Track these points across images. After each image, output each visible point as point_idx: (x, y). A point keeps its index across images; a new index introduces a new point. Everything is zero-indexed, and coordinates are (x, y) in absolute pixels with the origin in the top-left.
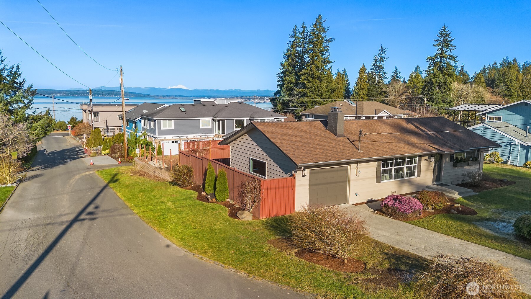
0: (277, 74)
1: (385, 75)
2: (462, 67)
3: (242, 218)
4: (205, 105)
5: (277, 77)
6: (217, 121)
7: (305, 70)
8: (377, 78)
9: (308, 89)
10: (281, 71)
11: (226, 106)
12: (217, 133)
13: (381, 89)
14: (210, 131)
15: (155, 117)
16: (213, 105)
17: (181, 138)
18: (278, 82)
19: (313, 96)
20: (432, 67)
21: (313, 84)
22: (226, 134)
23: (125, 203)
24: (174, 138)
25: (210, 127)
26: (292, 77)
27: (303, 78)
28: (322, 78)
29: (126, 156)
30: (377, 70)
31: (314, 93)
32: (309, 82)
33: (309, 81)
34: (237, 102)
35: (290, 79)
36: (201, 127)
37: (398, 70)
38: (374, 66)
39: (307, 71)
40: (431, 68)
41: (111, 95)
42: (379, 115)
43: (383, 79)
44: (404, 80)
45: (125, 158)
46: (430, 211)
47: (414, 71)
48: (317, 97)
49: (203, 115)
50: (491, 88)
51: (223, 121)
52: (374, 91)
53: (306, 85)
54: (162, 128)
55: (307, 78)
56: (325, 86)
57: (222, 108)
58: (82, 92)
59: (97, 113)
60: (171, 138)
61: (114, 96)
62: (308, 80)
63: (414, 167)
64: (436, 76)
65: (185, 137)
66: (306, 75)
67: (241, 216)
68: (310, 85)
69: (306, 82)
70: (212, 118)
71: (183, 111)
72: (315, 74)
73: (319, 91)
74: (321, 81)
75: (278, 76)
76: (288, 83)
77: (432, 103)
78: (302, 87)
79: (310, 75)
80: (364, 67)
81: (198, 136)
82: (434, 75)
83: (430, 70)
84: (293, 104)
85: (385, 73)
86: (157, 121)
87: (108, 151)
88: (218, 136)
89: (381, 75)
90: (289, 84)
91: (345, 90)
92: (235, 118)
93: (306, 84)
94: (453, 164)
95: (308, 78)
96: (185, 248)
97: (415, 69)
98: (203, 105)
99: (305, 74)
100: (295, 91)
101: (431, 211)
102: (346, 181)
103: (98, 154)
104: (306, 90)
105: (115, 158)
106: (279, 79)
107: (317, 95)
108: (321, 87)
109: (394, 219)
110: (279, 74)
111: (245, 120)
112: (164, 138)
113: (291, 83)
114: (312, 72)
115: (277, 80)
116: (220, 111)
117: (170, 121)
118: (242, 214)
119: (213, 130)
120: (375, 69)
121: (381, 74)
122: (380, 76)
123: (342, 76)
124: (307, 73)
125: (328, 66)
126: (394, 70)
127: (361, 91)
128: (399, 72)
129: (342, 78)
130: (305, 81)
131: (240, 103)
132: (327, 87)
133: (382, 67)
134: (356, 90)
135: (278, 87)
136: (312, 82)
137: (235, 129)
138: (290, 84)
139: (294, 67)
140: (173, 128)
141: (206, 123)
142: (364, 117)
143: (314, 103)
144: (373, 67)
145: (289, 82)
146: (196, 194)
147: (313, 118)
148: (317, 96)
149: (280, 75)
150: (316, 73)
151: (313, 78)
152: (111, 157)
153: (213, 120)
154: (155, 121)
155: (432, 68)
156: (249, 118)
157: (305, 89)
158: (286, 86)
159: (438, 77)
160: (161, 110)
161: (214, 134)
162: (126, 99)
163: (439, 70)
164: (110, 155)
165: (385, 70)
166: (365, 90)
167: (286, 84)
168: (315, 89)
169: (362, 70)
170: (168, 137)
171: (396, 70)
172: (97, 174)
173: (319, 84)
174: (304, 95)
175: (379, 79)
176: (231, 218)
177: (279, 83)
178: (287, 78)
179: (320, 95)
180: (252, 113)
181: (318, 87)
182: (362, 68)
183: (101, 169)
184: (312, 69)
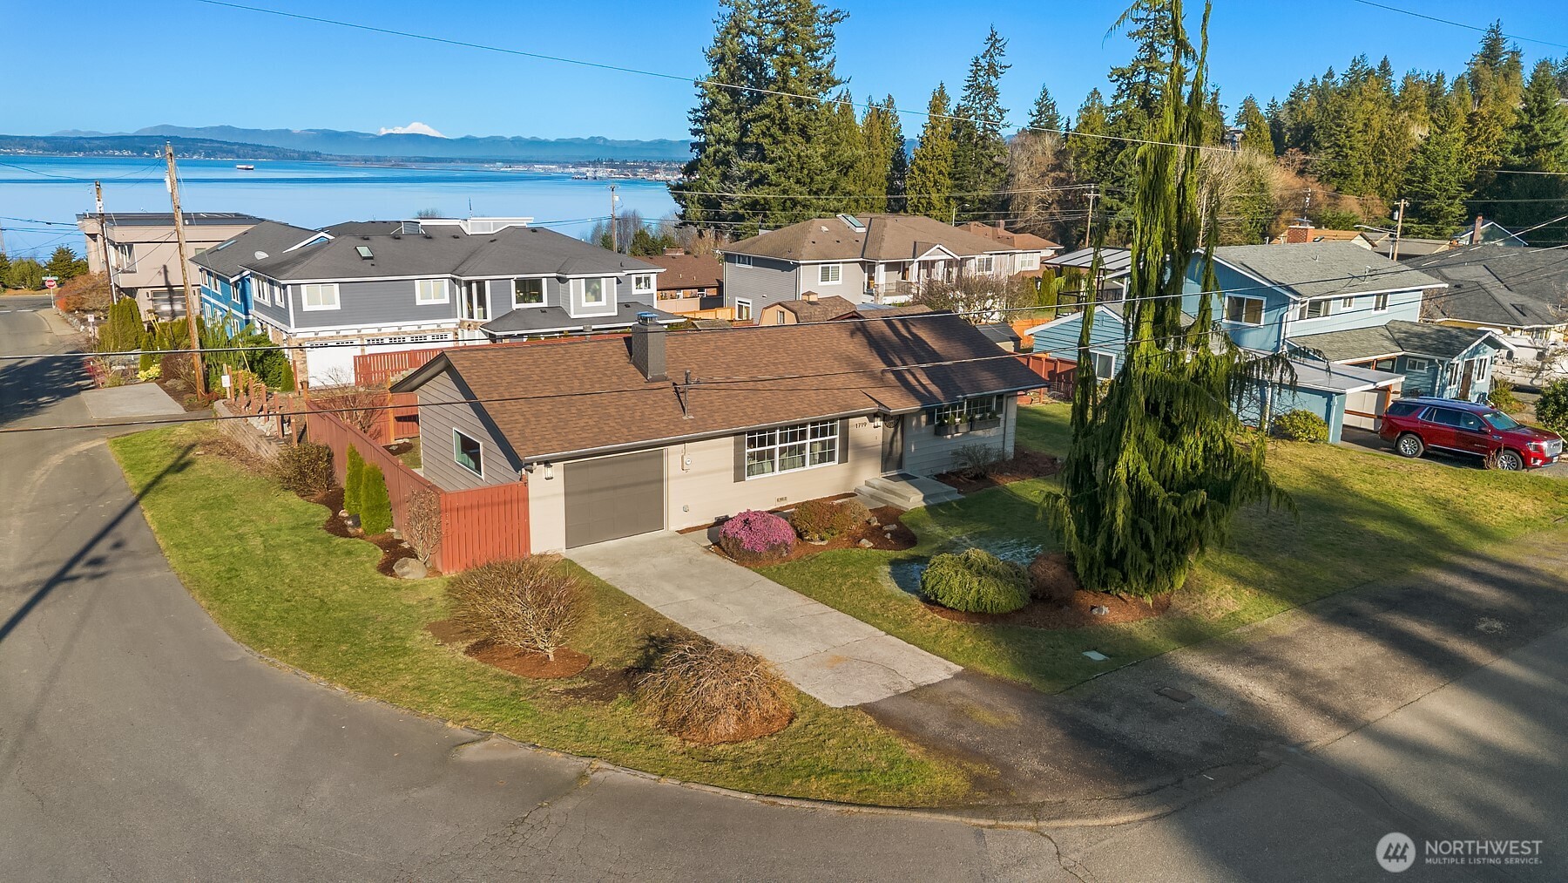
0: (690, 112)
1: (1001, 115)
2: (1216, 95)
3: (403, 574)
4: (430, 238)
5: (690, 120)
6: (463, 284)
7: (762, 106)
8: (979, 124)
9: (771, 162)
10: (700, 101)
11: (493, 239)
12: (466, 317)
13: (991, 158)
14: (446, 311)
15: (287, 275)
16: (456, 235)
17: (363, 332)
18: (692, 134)
19: (785, 183)
20: (1125, 99)
21: (785, 148)
22: (489, 319)
23: (155, 540)
24: (342, 333)
25: (446, 300)
26: (730, 124)
27: (756, 129)
28: (811, 132)
29: (200, 390)
30: (980, 100)
31: (789, 174)
32: (776, 142)
33: (774, 139)
34: (524, 228)
35: (723, 130)
36: (419, 302)
37: (1050, 97)
38: (970, 91)
39: (767, 110)
40: (1121, 101)
41: (194, 154)
42: (923, 258)
43: (995, 128)
44: (1068, 125)
45: (199, 396)
46: (816, 544)
47: (1084, 106)
48: (797, 187)
49: (425, 269)
50: (1301, 150)
51: (481, 284)
52: (971, 164)
53: (765, 150)
54: (306, 308)
55: (768, 129)
56: (819, 154)
57: (481, 246)
58: (98, 142)
59: (130, 246)
60: (334, 334)
61: (205, 157)
62: (771, 136)
63: (834, 440)
64: (1132, 126)
65: (376, 331)
66: (766, 122)
67: (402, 571)
68: (778, 152)
69: (765, 142)
70: (449, 275)
71: (365, 258)
72: (790, 119)
73: (802, 168)
74: (808, 139)
75: (691, 116)
76: (718, 142)
77: (1119, 203)
78: (756, 155)
79: (777, 122)
80: (942, 92)
81: (410, 326)
82: (1129, 122)
83: (1117, 106)
84: (730, 207)
85: (1001, 112)
86: (289, 287)
87: (155, 370)
88: (469, 325)
89: (991, 118)
90: (719, 144)
91: (893, 159)
92: (515, 277)
93: (766, 147)
94: (933, 431)
95: (772, 130)
96: (248, 644)
97: (1088, 100)
98: (427, 238)
99: (762, 118)
100: (735, 168)
101: (820, 544)
102: (662, 481)
103: (127, 377)
104: (767, 166)
105: (171, 392)
106: (696, 127)
107: (798, 181)
108: (807, 156)
109: (737, 563)
110: (694, 110)
111: (544, 281)
112: (312, 335)
113: (727, 143)
114: (781, 112)
115: (690, 129)
116: (473, 254)
117: (326, 287)
118: (402, 566)
119: (453, 308)
120: (974, 98)
121: (991, 112)
122: (987, 119)
123: (881, 116)
124: (768, 116)
125: (830, 92)
126: (1038, 96)
127: (935, 162)
128: (1052, 102)
129: (883, 123)
130: (762, 140)
131: (534, 230)
132: (824, 157)
133: (992, 93)
134: (921, 159)
135: (691, 151)
136: (785, 142)
137: (515, 306)
138: (722, 145)
139: (735, 94)
140: (337, 306)
141: (431, 290)
142: (881, 263)
143: (788, 204)
144: (967, 93)
145: (720, 139)
146: (325, 514)
147: (749, 264)
148: (796, 183)
149: (697, 114)
150: (794, 116)
151: (786, 131)
152: (164, 388)
153: (454, 280)
154: (284, 287)
155: (1124, 102)
156: (555, 275)
157: (762, 163)
158: (710, 150)
159: (1139, 129)
160: (306, 254)
161: (458, 320)
162: (244, 167)
163: (1142, 108)
164: (160, 381)
165: (1001, 102)
166: (946, 162)
167: (712, 146)
168: (791, 165)
169: (938, 102)
170: (327, 332)
171: (1044, 97)
172: (109, 451)
173: (802, 148)
174: (762, 180)
175: (984, 127)
176: (379, 576)
177: (696, 139)
178: (715, 126)
179: (807, 181)
180: (566, 258)
181: (799, 156)
182: (937, 94)
183: (125, 433)
184: (780, 105)
